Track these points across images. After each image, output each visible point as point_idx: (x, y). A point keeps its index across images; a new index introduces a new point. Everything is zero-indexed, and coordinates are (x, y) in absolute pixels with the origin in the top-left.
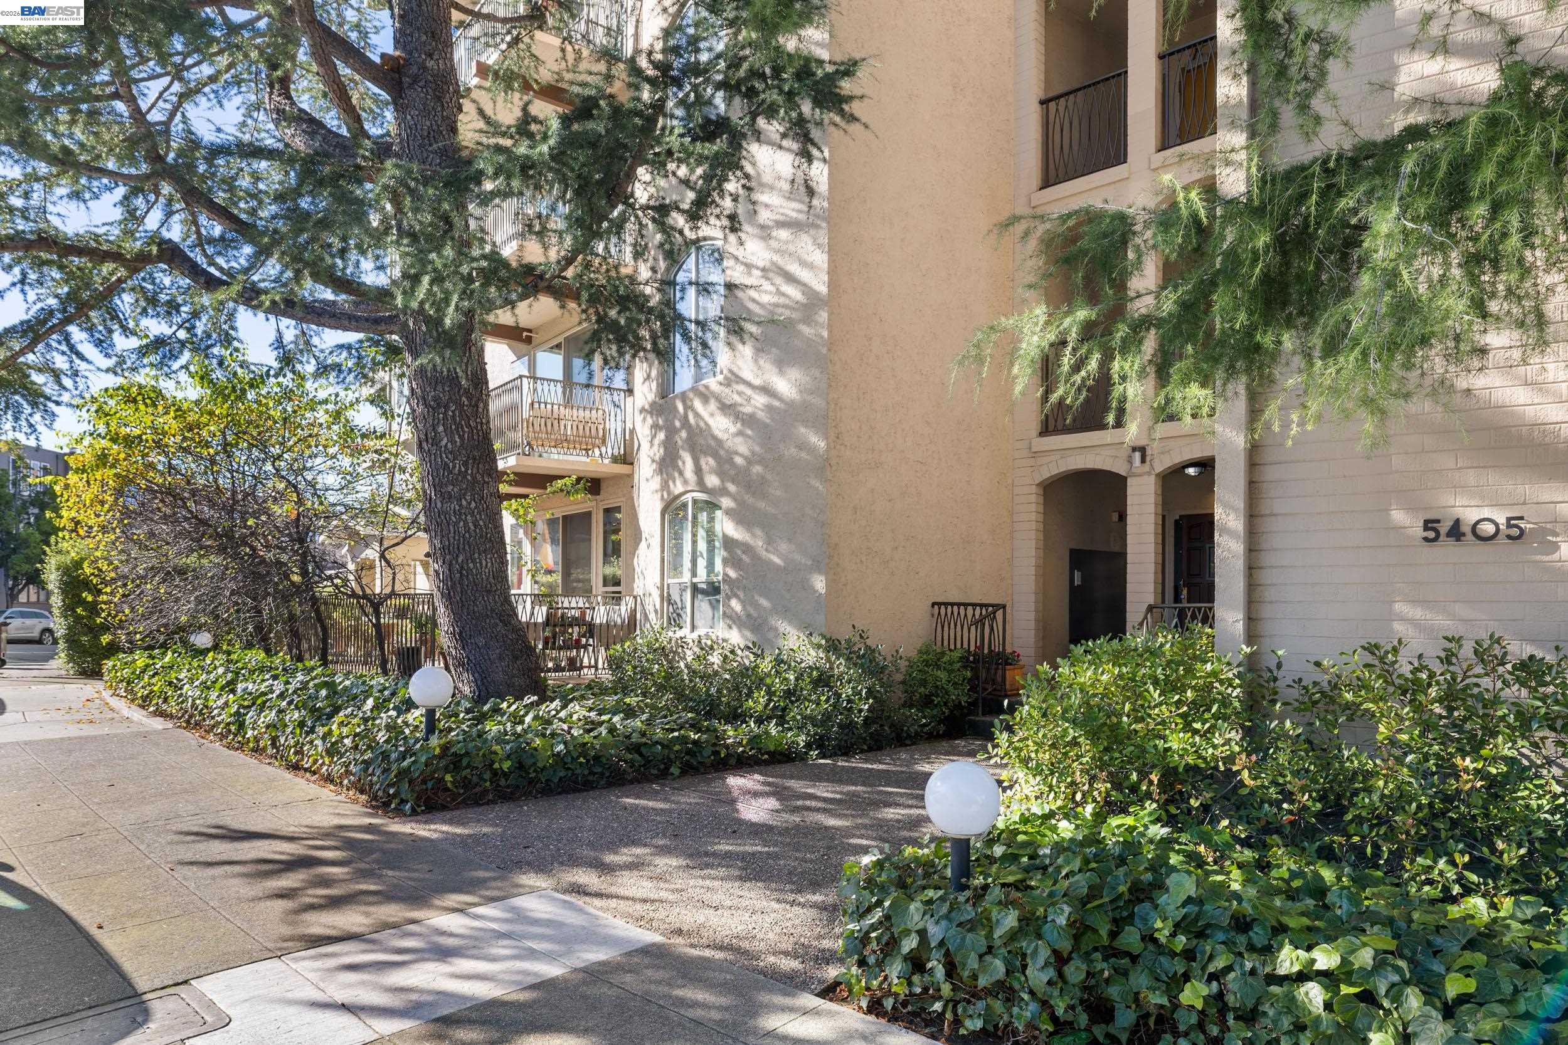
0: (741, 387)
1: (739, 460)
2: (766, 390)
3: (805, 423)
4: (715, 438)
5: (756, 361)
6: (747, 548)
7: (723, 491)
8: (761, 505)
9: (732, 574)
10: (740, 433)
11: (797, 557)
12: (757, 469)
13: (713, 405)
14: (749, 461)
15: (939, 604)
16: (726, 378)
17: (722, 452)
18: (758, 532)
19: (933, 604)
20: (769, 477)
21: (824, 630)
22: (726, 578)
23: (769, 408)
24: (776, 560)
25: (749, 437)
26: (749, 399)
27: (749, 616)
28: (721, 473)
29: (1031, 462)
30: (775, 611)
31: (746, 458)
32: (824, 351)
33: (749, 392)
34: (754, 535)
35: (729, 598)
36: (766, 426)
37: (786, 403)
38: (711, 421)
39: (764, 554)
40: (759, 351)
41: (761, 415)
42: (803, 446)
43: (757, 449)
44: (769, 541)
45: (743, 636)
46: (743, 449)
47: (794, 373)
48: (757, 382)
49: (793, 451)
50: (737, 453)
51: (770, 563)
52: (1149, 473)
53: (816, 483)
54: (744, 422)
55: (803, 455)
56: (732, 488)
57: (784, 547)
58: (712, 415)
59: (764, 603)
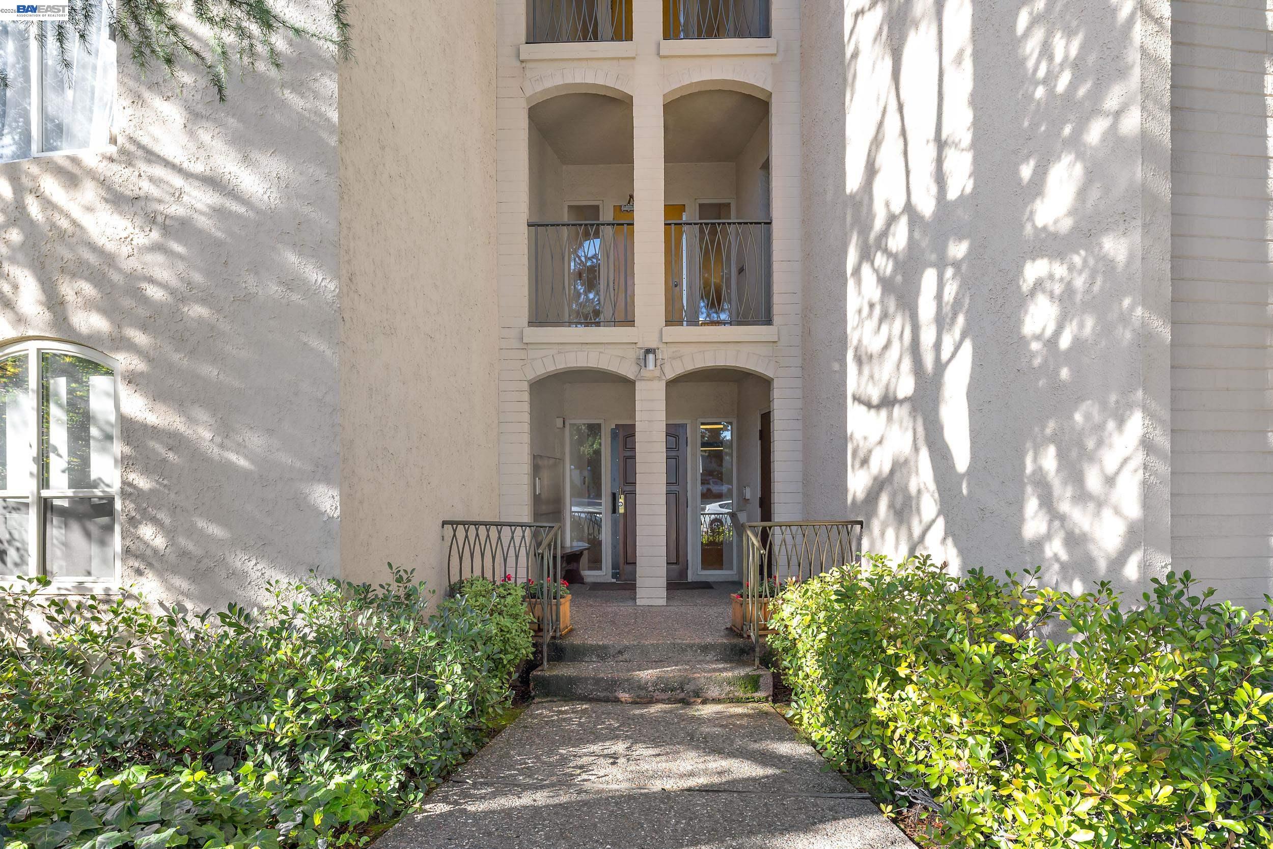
0: (158, 171)
1: (155, 293)
2: (212, 182)
3: (299, 247)
4: (93, 247)
5: (192, 134)
6: (174, 440)
7: (120, 343)
8: (209, 371)
9: (143, 483)
10: (156, 248)
11: (285, 459)
12: (197, 311)
13: (90, 192)
14: (180, 297)
15: (451, 523)
16: (123, 151)
17: (116, 277)
18: (202, 415)
19: (444, 523)
20: (224, 326)
21: (338, 574)
22: (129, 491)
23: (218, 212)
24: (243, 462)
25: (180, 257)
26: (178, 195)
27: (184, 554)
28: (108, 309)
29: (522, 354)
30: (239, 543)
31: (172, 292)
32: (333, 141)
33: (177, 181)
34: (191, 420)
35: (133, 522)
36: (218, 243)
37: (258, 211)
38: (86, 220)
39: (215, 452)
40: (194, 116)
41: (203, 222)
42: (292, 283)
43: (198, 278)
44: (225, 429)
45: (170, 588)
46: (164, 274)
47: (275, 165)
48: (198, 168)
49: (274, 289)
50: (151, 280)
51: (228, 468)
52: (659, 378)
53: (318, 344)
54: (166, 230)
55: (295, 297)
56: (140, 338)
57: (256, 441)
58: (89, 209)
59: (215, 530)
